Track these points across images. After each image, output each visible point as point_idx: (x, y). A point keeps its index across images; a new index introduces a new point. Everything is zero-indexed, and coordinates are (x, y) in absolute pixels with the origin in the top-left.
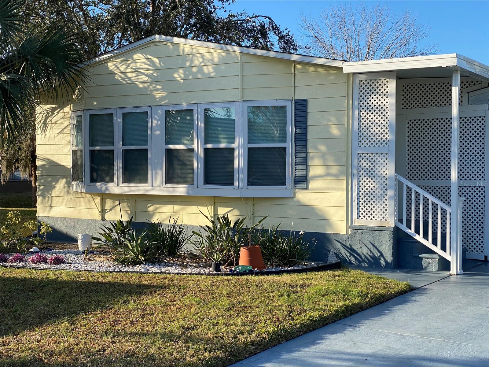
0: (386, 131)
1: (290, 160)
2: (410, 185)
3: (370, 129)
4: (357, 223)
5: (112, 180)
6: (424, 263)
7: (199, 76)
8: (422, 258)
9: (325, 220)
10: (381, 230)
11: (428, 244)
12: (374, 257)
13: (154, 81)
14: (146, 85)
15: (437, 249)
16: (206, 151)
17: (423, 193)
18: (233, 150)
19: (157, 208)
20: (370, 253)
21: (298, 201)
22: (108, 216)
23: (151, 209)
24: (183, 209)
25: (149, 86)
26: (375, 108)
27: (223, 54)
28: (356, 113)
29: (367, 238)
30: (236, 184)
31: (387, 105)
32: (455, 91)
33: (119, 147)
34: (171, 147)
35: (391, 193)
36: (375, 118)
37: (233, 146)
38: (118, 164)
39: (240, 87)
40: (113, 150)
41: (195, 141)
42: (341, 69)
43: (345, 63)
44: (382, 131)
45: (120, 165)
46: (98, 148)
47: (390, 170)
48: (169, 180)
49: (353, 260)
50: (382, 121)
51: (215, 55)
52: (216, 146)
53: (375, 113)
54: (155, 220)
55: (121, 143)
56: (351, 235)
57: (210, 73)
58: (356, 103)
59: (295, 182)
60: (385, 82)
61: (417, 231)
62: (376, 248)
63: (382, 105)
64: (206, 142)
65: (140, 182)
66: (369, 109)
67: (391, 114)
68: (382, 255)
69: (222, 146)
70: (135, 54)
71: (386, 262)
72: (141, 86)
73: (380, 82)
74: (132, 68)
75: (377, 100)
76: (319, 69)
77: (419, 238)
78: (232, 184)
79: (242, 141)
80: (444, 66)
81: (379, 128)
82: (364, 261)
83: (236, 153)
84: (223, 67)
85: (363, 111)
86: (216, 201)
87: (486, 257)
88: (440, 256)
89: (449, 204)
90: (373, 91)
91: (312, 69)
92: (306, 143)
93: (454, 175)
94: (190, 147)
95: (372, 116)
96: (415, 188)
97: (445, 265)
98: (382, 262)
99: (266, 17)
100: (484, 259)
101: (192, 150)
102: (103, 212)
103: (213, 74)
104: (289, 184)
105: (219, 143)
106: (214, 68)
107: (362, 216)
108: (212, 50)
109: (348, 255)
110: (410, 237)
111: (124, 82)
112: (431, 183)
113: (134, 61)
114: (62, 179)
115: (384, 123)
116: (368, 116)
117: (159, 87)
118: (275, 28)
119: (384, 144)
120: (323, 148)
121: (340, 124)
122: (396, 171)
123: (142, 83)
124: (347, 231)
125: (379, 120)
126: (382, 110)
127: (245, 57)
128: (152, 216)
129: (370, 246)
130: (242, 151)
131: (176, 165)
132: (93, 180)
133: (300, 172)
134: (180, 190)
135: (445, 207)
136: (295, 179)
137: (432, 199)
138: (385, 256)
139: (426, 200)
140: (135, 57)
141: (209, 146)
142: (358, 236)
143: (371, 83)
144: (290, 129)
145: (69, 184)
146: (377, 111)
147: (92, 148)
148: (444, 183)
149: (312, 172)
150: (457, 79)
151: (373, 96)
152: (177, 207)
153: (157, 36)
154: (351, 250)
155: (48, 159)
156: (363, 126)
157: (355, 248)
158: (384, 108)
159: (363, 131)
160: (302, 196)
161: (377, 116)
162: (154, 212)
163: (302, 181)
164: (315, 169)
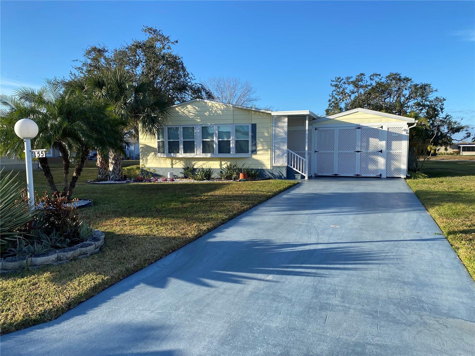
0: (284, 134)
1: (250, 144)
2: (292, 152)
3: (279, 134)
4: (274, 165)
5: (179, 153)
6: (296, 177)
7: (216, 114)
8: (295, 176)
9: (262, 164)
10: (283, 167)
11: (298, 171)
12: (280, 176)
13: (196, 115)
14: (193, 117)
15: (300, 172)
16: (219, 141)
17: (296, 154)
18: (230, 141)
19: (196, 163)
20: (279, 175)
21: (253, 158)
22: (174, 166)
23: (193, 163)
24: (207, 163)
25: (194, 117)
26: (280, 127)
27: (225, 107)
28: (274, 128)
29: (278, 170)
30: (231, 153)
31: (284, 126)
32: (307, 122)
33: (181, 140)
34: (204, 140)
35: (286, 155)
36: (280, 130)
37: (230, 140)
38: (181, 146)
39: (232, 119)
40: (179, 141)
41: (215, 138)
42: (271, 114)
43: (272, 112)
44: (283, 134)
45: (182, 147)
46: (172, 140)
47: (285, 147)
48: (204, 152)
49: (273, 177)
50: (283, 131)
51: (222, 107)
52: (223, 140)
53: (280, 129)
54: (195, 167)
55: (182, 138)
56: (272, 169)
57: (220, 113)
58: (274, 125)
59: (252, 152)
60: (284, 118)
61: (294, 167)
62: (281, 173)
63: (283, 126)
64: (219, 138)
65: (191, 153)
66: (278, 127)
67: (286, 129)
68: (283, 175)
69: (225, 140)
70: (188, 105)
71: (284, 177)
72: (191, 117)
73: (282, 118)
74: (186, 110)
75: (281, 124)
76: (260, 113)
77: (295, 169)
78: (230, 153)
79: (233, 138)
80: (305, 114)
81: (282, 134)
82: (277, 177)
83: (231, 142)
84: (225, 111)
85: (276, 128)
86: (221, 159)
87: (311, 175)
88: (301, 174)
89: (305, 158)
90: (280, 121)
91: (257, 113)
92: (256, 139)
93: (307, 149)
94: (212, 140)
95: (279, 129)
96: (293, 153)
97: (303, 177)
98: (283, 177)
99: (200, 84)
100: (311, 176)
101: (213, 141)
102: (172, 164)
103: (221, 114)
104: (250, 153)
105: (224, 139)
106: (221, 112)
107: (276, 163)
108: (221, 105)
109: (271, 176)
110: (292, 169)
111: (183, 115)
112: (299, 152)
113: (187, 108)
114: (152, 152)
115: (283, 132)
116: (278, 130)
117: (198, 118)
118: (204, 89)
119: (283, 139)
120: (262, 140)
121: (268, 132)
122: (288, 148)
123: (191, 116)
124: (271, 168)
125: (281, 131)
126: (283, 128)
127: (234, 108)
128: (194, 165)
129: (279, 172)
130: (233, 141)
131: (207, 147)
132: (170, 152)
133: (254, 148)
134: (209, 155)
135: (303, 159)
136: (252, 151)
137: (299, 156)
138: (284, 175)
139: (297, 157)
140: (188, 106)
141: (220, 140)
142: (275, 169)
143: (279, 118)
144: (250, 134)
145: (155, 154)
146: (281, 128)
147: (169, 140)
148: (303, 152)
149: (258, 148)
150: (307, 118)
151: (280, 123)
152: (205, 162)
153: (198, 99)
154: (272, 174)
155: (145, 145)
156: (276, 133)
157: (274, 173)
158: (284, 127)
159: (276, 135)
160: (254, 157)
161: (281, 129)
163: (254, 152)
164: (259, 147)
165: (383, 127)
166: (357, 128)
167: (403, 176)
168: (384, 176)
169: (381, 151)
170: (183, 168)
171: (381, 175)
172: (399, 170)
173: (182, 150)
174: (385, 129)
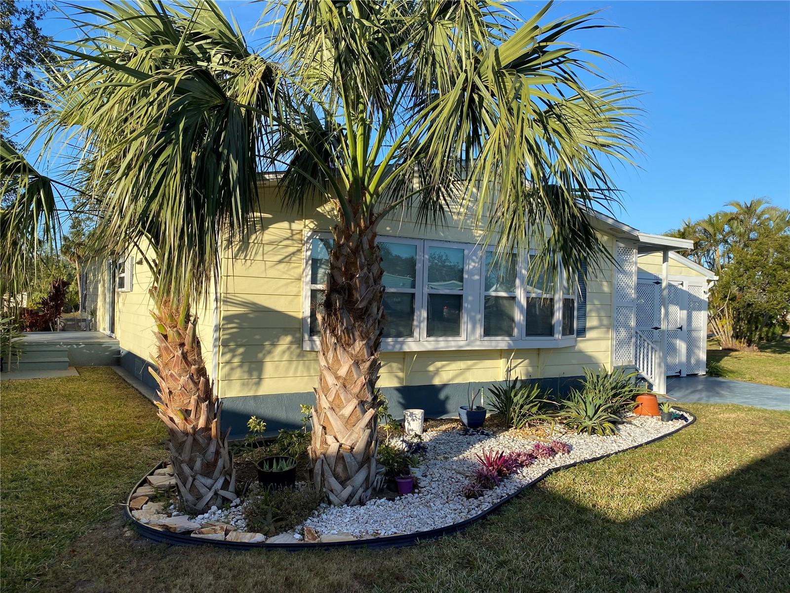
0: (632, 291)
1: (576, 310)
2: (640, 333)
3: (624, 289)
4: (615, 364)
5: (411, 334)
11: (645, 375)
15: (648, 378)
17: (646, 339)
19: (443, 366)
23: (431, 368)
24: (474, 365)
26: (626, 272)
30: (556, 335)
34: (491, 294)
35: (634, 340)
37: (551, 296)
40: (413, 294)
41: (519, 290)
47: (633, 322)
48: (487, 333)
52: (539, 296)
54: (437, 381)
55: (427, 285)
59: (577, 332)
67: (635, 278)
69: (544, 296)
73: (629, 251)
75: (627, 265)
78: (552, 335)
79: (561, 293)
83: (558, 304)
92: (586, 296)
94: (512, 295)
95: (625, 278)
96: (642, 335)
101: (514, 299)
104: (575, 335)
107: (618, 359)
114: (286, 335)
122: (635, 323)
124: (611, 372)
125: (628, 281)
128: (432, 377)
136: (577, 329)
137: (649, 342)
139: (648, 345)
143: (624, 250)
145: (299, 342)
149: (589, 324)
151: (624, 261)
156: (620, 286)
161: (628, 278)
162: (437, 372)
163: (582, 332)
164: (591, 322)
165: (684, 284)
166: (656, 283)
167: (702, 372)
168: (684, 374)
169: (681, 328)
170: (398, 389)
171: (680, 372)
172: (698, 362)
173: (424, 325)
174: (685, 288)
